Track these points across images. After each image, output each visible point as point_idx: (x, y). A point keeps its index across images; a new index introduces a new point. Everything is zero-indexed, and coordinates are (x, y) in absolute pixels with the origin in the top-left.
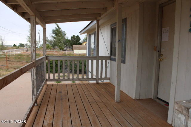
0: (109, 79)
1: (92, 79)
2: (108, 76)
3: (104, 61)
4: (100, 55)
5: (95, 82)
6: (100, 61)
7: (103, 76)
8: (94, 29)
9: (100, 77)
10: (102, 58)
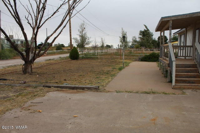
0: (192, 57)
1: (183, 56)
2: (191, 55)
3: (189, 48)
4: (187, 45)
5: (184, 58)
6: (187, 48)
7: (189, 55)
8: (184, 32)
9: (186, 55)
10: (188, 46)
